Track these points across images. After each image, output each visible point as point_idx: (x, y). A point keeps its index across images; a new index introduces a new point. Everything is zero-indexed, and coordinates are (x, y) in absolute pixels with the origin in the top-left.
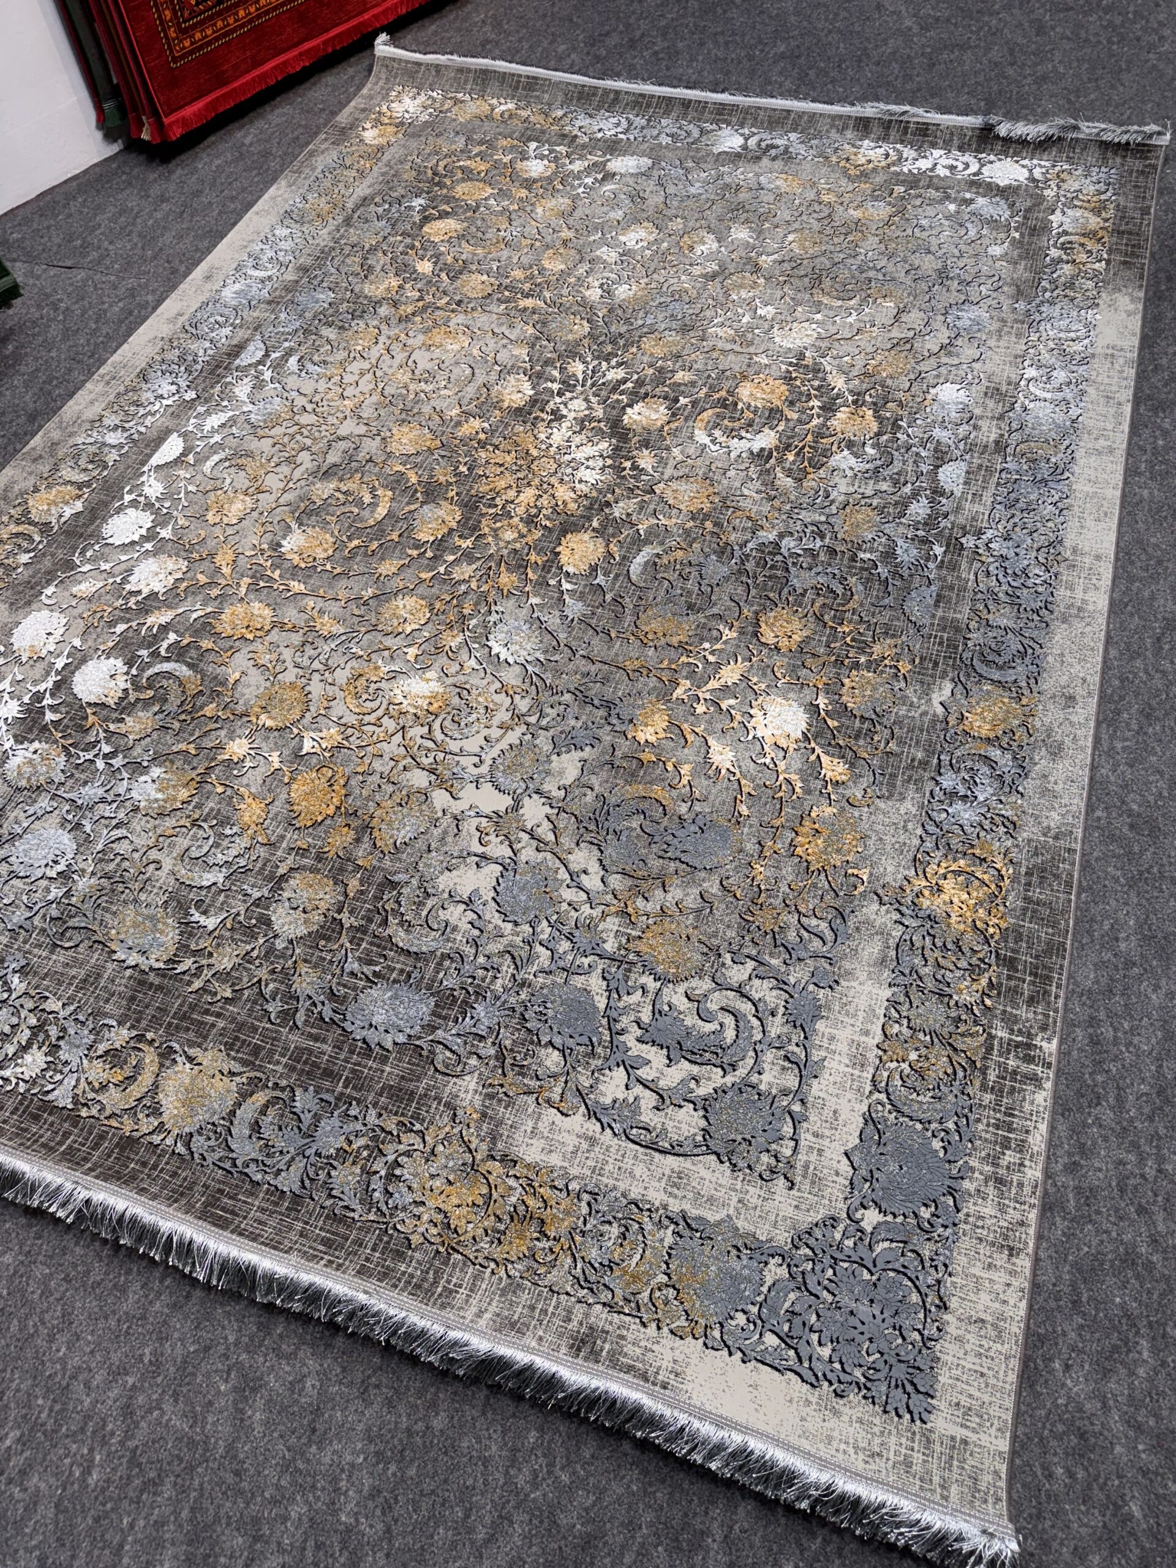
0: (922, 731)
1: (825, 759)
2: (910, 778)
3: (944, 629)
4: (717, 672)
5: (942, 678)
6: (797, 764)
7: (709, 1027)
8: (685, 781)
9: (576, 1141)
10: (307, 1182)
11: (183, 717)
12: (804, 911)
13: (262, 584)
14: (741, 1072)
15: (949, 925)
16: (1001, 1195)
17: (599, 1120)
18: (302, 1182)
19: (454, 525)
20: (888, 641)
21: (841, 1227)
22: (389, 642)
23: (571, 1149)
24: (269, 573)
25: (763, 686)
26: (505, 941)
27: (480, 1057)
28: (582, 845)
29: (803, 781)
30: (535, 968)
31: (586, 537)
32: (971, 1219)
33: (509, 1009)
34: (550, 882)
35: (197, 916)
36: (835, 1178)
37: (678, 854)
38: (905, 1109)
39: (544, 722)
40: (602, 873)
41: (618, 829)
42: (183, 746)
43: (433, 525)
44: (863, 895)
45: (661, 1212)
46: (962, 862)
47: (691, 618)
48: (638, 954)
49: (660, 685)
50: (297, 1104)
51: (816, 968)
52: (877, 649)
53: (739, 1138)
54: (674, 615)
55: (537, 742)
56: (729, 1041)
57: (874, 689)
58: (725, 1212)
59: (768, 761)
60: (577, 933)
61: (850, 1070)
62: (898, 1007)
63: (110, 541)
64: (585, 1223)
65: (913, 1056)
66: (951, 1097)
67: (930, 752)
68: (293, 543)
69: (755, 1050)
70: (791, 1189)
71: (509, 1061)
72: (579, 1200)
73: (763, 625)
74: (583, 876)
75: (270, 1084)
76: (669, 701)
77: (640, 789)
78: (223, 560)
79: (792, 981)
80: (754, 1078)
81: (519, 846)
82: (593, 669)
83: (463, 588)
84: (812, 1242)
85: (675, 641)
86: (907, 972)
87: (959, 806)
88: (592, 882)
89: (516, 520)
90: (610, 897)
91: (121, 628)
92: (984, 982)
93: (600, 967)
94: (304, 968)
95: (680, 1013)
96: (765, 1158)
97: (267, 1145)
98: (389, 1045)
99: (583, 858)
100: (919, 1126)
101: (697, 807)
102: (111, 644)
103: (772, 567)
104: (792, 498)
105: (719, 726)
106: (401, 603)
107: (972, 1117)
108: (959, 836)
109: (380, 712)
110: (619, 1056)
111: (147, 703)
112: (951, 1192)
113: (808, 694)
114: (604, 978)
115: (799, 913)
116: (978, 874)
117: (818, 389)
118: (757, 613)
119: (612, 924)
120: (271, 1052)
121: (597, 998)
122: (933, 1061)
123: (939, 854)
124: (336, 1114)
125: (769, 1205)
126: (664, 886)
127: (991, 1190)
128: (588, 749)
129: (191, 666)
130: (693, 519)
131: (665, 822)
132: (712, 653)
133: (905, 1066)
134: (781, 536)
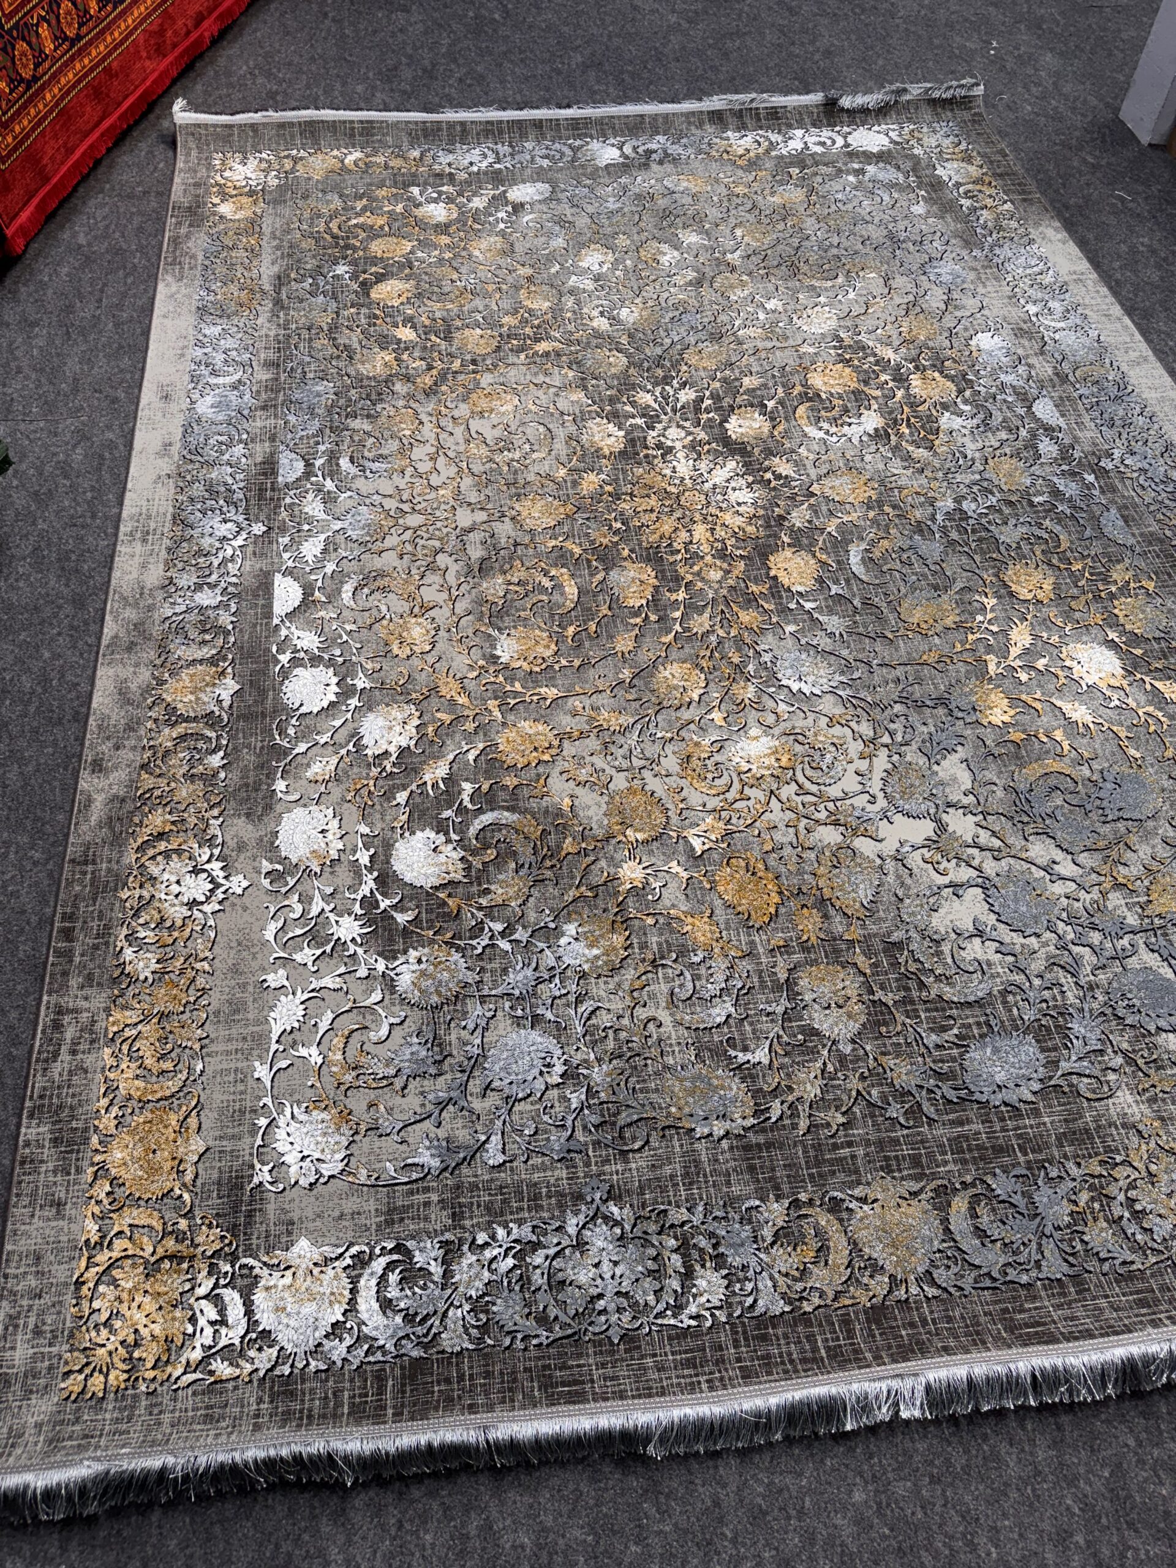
1: (1157, 684)
3: (1151, 544)
4: (1008, 639)
6: (1143, 699)
8: (1066, 747)
10: (1071, 1259)
11: (548, 863)
13: (513, 702)
18: (1066, 1261)
19: (654, 582)
20: (1118, 567)
22: (686, 715)
24: (508, 688)
25: (1056, 638)
26: (1041, 955)
27: (1114, 1070)
28: (1031, 839)
29: (1159, 710)
30: (1088, 968)
31: (788, 554)
33: (1099, 1015)
34: (1034, 885)
35: (742, 1057)
37: (1117, 814)
39: (899, 739)
40: (1069, 857)
41: (1049, 811)
42: (572, 893)
43: (635, 588)
48: (1159, 916)
49: (970, 668)
50: (998, 1192)
52: (1116, 577)
54: (928, 600)
55: (908, 758)
57: (1143, 611)
59: (1117, 703)
60: (1095, 921)
63: (303, 710)
68: (507, 649)
71: (1140, 1061)
73: (1010, 584)
74: (1056, 867)
75: (958, 1186)
76: (990, 679)
77: (1036, 768)
78: (449, 689)
81: (977, 862)
82: (899, 673)
83: (713, 639)
85: (949, 623)
88: (1066, 868)
90: (1094, 876)
91: (402, 797)
93: (1141, 942)
94: (890, 1062)
97: (1005, 1245)
98: (1030, 1097)
99: (1040, 850)
102: (405, 818)
103: (974, 531)
104: (938, 465)
105: (1051, 686)
106: (667, 674)
109: (737, 786)
111: (499, 862)
113: (1098, 633)
114: (1153, 951)
117: (877, 363)
118: (996, 576)
119: (1116, 900)
120: (930, 1155)
124: (1040, 1183)
126: (1129, 847)
129: (512, 809)
131: (1082, 789)
132: (990, 623)
134: (957, 501)
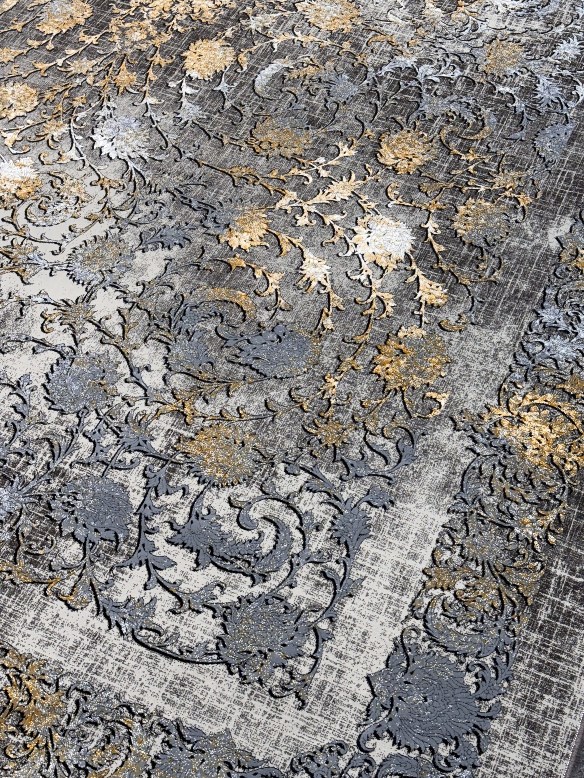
0: (531, 263)
1: (424, 282)
2: (510, 308)
3: (573, 167)
4: (327, 187)
5: (563, 214)
7: (246, 535)
8: (271, 289)
9: (78, 636)
12: (371, 429)
14: (272, 583)
15: (523, 457)
16: (532, 741)
17: (107, 617)
19: (82, 21)
20: (513, 173)
21: (348, 755)
23: (71, 644)
25: (373, 205)
26: (46, 428)
28: (150, 342)
29: (396, 301)
30: (73, 458)
31: (217, 45)
32: (493, 763)
33: (35, 496)
34: (108, 375)
36: (351, 702)
37: (250, 360)
38: (441, 639)
39: (135, 218)
40: (165, 371)
41: (191, 329)
43: (61, 20)
44: (438, 419)
45: (154, 718)
46: (549, 396)
47: (311, 132)
48: (186, 455)
49: (264, 194)
51: (373, 487)
52: (499, 180)
53: (255, 650)
54: (293, 127)
56: (265, 551)
57: (489, 218)
58: (224, 726)
59: (363, 278)
60: (125, 428)
61: (389, 592)
62: (454, 534)
64: (68, 722)
65: (460, 585)
66: (493, 632)
67: (536, 284)
69: (291, 563)
70: (300, 708)
71: (23, 548)
72: (68, 697)
73: (384, 146)
74: (144, 373)
76: (271, 210)
77: (223, 293)
79: (345, 496)
80: (285, 591)
81: (83, 336)
82: (198, 171)
83: (78, 81)
84: (313, 767)
85: (289, 153)
86: (470, 499)
87: (557, 340)
88: (152, 379)
89: (147, 22)
90: (169, 395)
92: (551, 518)
93: (143, 464)
95: (219, 518)
96: (279, 673)
99: (148, 354)
100: (453, 658)
101: (280, 317)
103: (405, 92)
104: (439, 27)
105: (319, 240)
106: (9, 90)
107: (513, 655)
108: (551, 369)
110: (143, 555)
112: (477, 731)
113: (418, 217)
114: (144, 475)
115: (366, 430)
116: (565, 410)
118: (380, 134)
119: (165, 422)
121: (132, 495)
122: (481, 592)
123: (526, 385)
125: (273, 723)
126: (228, 391)
127: (521, 735)
128: (176, 248)
130: (332, 38)
131: (243, 328)
132: (326, 168)
133: (449, 595)
134: (420, 62)
